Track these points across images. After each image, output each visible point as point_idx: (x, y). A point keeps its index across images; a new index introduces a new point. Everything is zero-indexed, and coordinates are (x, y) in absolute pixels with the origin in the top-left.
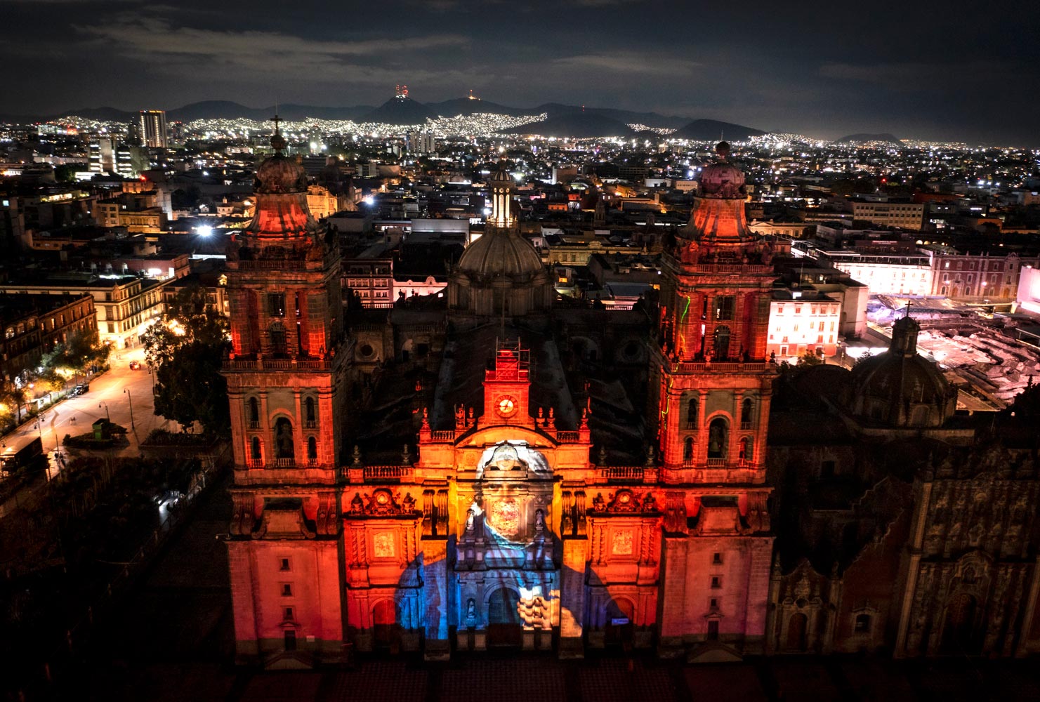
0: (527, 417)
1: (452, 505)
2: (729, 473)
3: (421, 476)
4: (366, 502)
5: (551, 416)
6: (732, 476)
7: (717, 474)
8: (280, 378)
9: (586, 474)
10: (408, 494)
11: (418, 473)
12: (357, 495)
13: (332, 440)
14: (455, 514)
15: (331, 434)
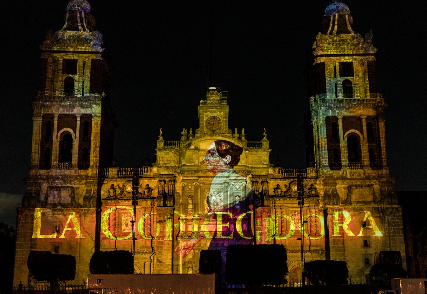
0: (227, 129)
1: (177, 193)
2: (365, 171)
3: (157, 172)
4: (118, 191)
5: (243, 133)
6: (367, 174)
7: (356, 172)
8: (68, 108)
9: (268, 171)
10: (148, 185)
11: (155, 170)
12: (113, 185)
13: (98, 149)
14: (179, 199)
15: (98, 145)
